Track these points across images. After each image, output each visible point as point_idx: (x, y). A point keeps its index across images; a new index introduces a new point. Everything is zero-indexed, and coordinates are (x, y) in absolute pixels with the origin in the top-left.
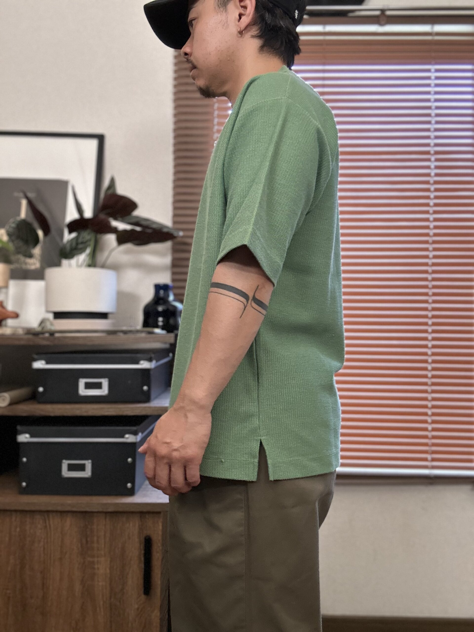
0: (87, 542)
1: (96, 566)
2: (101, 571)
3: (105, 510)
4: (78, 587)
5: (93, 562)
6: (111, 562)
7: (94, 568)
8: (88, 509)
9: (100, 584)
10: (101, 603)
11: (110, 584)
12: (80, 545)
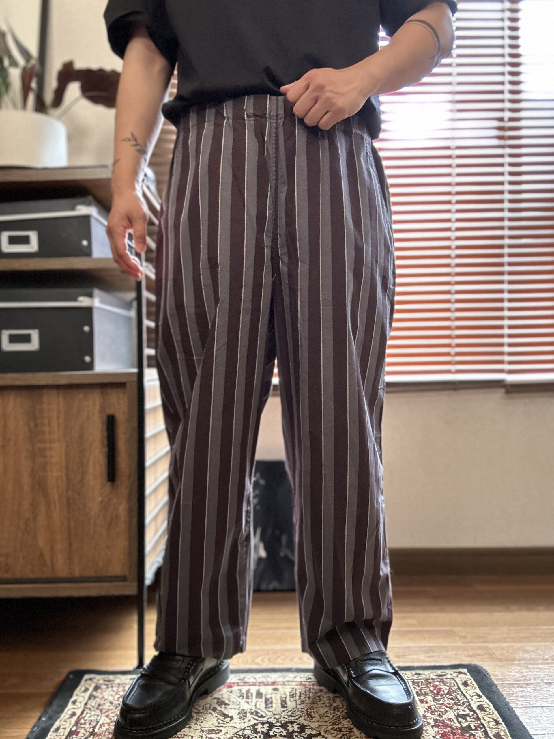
0: (36, 425)
1: (48, 454)
2: (55, 460)
3: (56, 383)
4: (26, 480)
5: (45, 449)
6: (67, 447)
7: (46, 457)
9: (55, 474)
10: (56, 497)
11: (67, 475)
12: (26, 429)
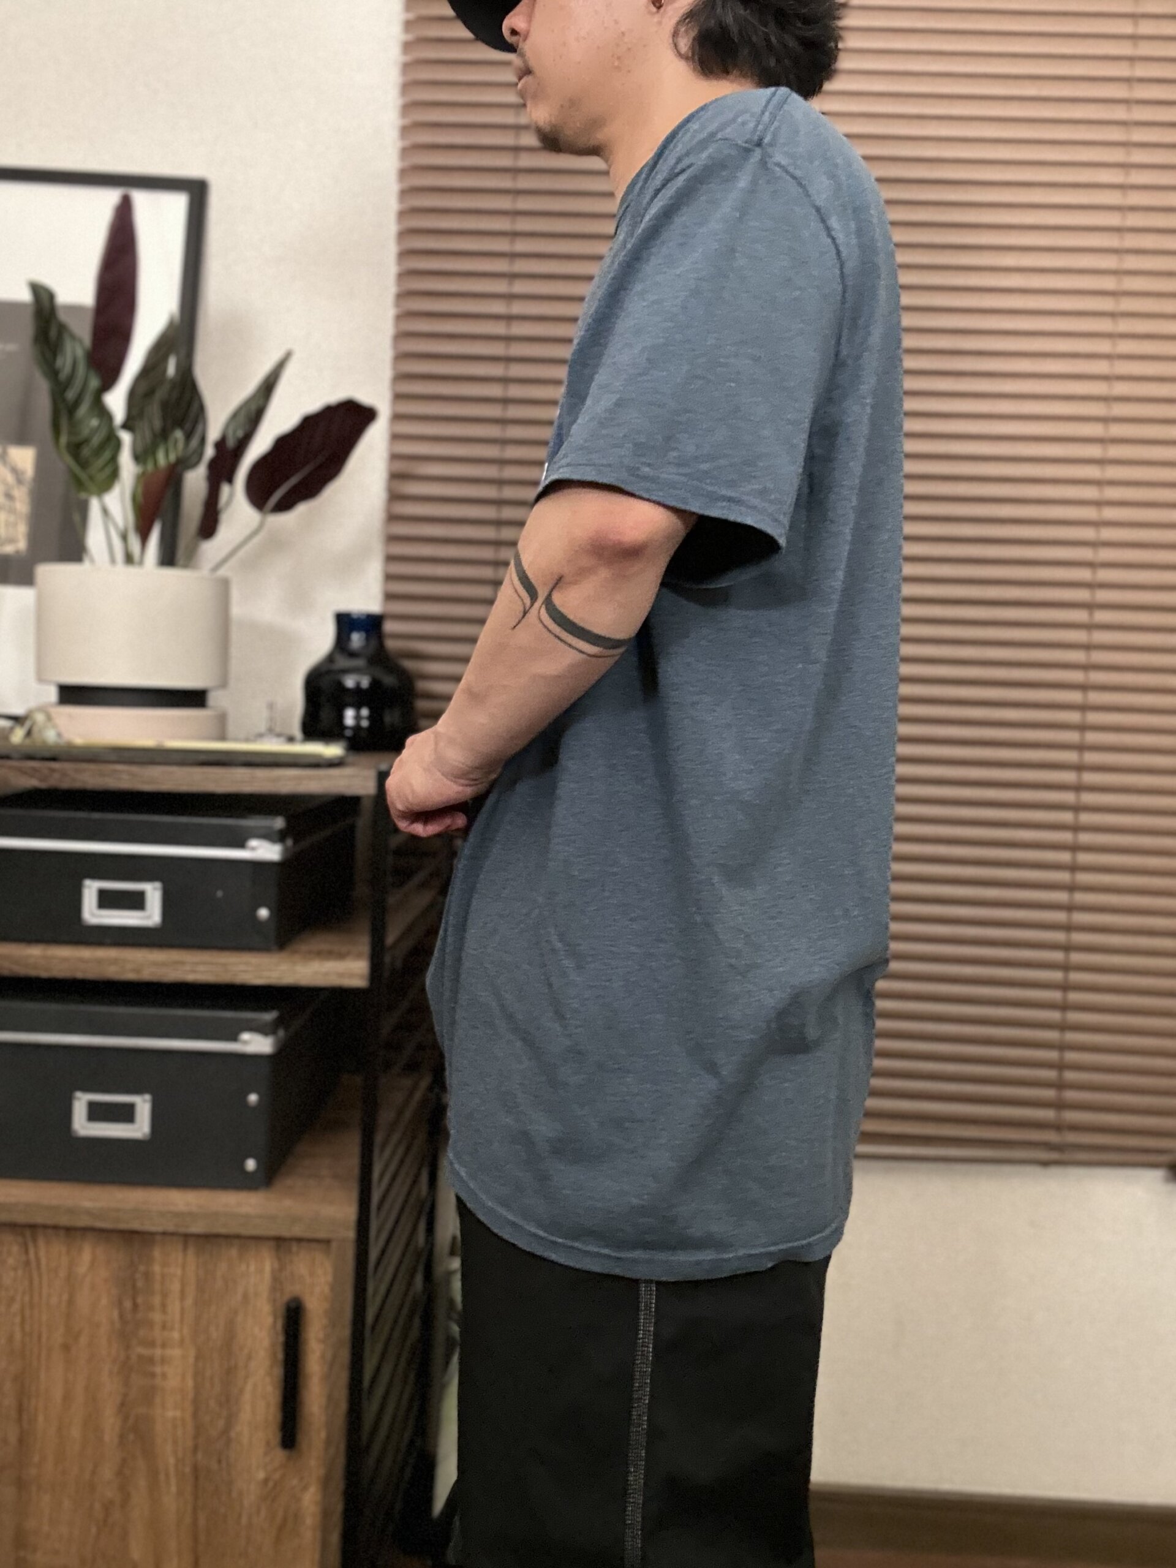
0: (135, 1306)
1: (158, 1370)
2: (173, 1382)
3: (182, 1230)
4: (110, 1423)
5: (151, 1360)
6: (197, 1358)
7: (153, 1375)
8: (136, 1225)
9: (170, 1414)
10: (172, 1461)
11: (195, 1415)
12: (115, 1314)
